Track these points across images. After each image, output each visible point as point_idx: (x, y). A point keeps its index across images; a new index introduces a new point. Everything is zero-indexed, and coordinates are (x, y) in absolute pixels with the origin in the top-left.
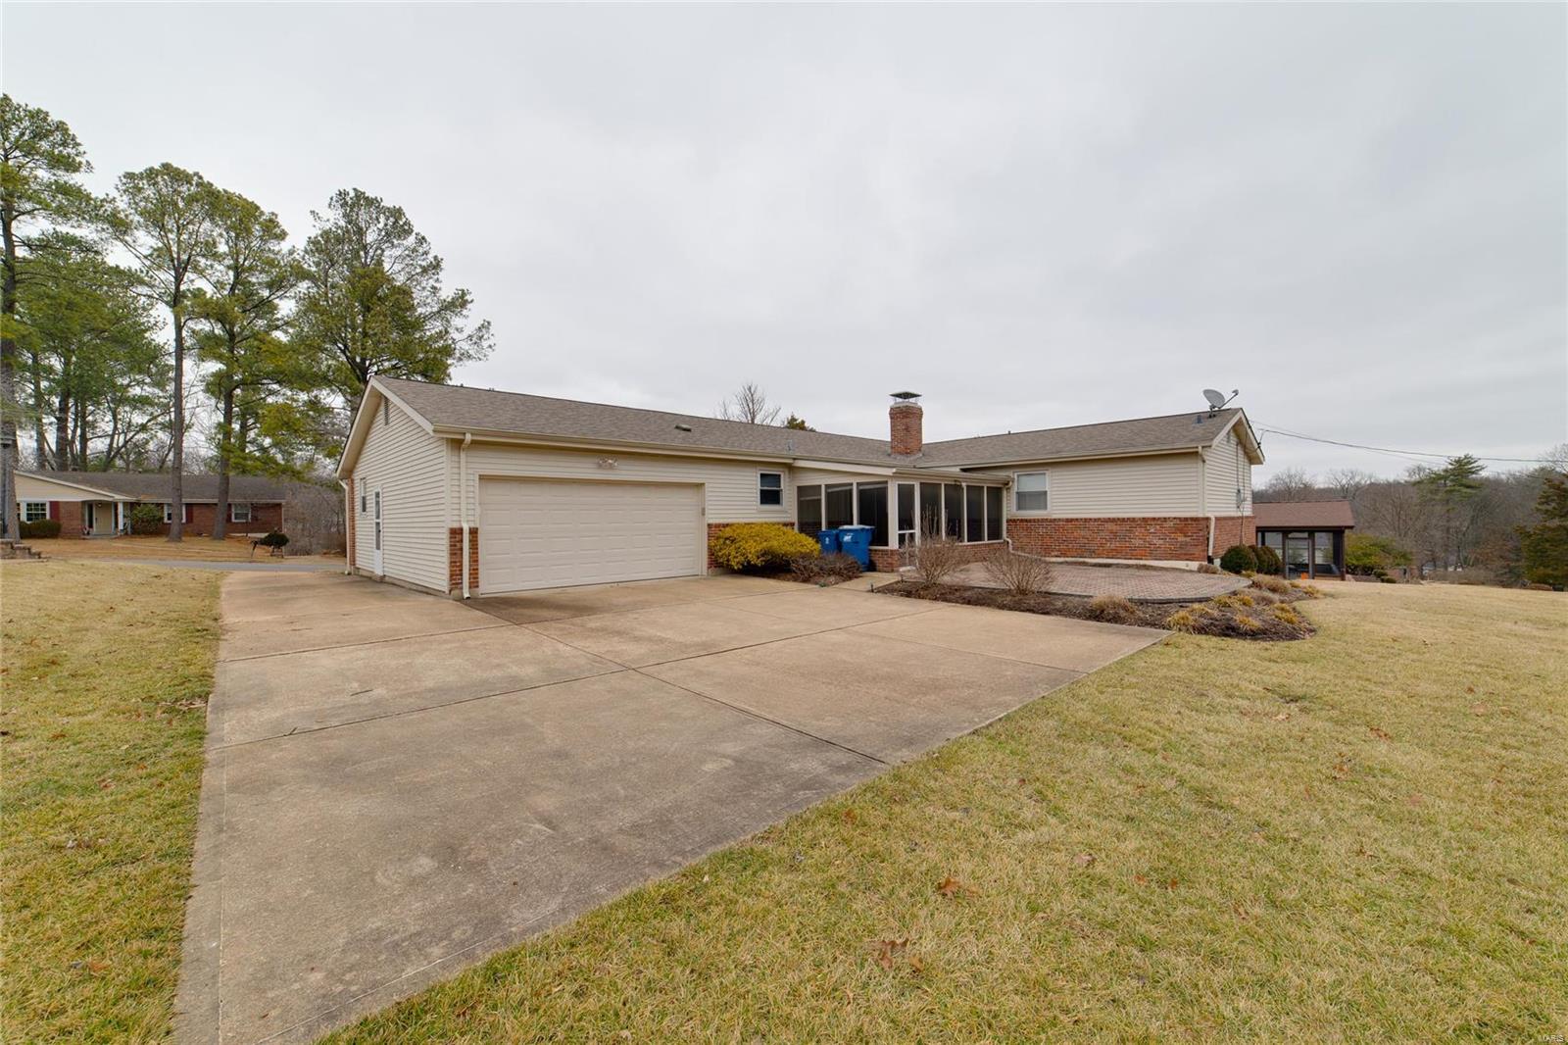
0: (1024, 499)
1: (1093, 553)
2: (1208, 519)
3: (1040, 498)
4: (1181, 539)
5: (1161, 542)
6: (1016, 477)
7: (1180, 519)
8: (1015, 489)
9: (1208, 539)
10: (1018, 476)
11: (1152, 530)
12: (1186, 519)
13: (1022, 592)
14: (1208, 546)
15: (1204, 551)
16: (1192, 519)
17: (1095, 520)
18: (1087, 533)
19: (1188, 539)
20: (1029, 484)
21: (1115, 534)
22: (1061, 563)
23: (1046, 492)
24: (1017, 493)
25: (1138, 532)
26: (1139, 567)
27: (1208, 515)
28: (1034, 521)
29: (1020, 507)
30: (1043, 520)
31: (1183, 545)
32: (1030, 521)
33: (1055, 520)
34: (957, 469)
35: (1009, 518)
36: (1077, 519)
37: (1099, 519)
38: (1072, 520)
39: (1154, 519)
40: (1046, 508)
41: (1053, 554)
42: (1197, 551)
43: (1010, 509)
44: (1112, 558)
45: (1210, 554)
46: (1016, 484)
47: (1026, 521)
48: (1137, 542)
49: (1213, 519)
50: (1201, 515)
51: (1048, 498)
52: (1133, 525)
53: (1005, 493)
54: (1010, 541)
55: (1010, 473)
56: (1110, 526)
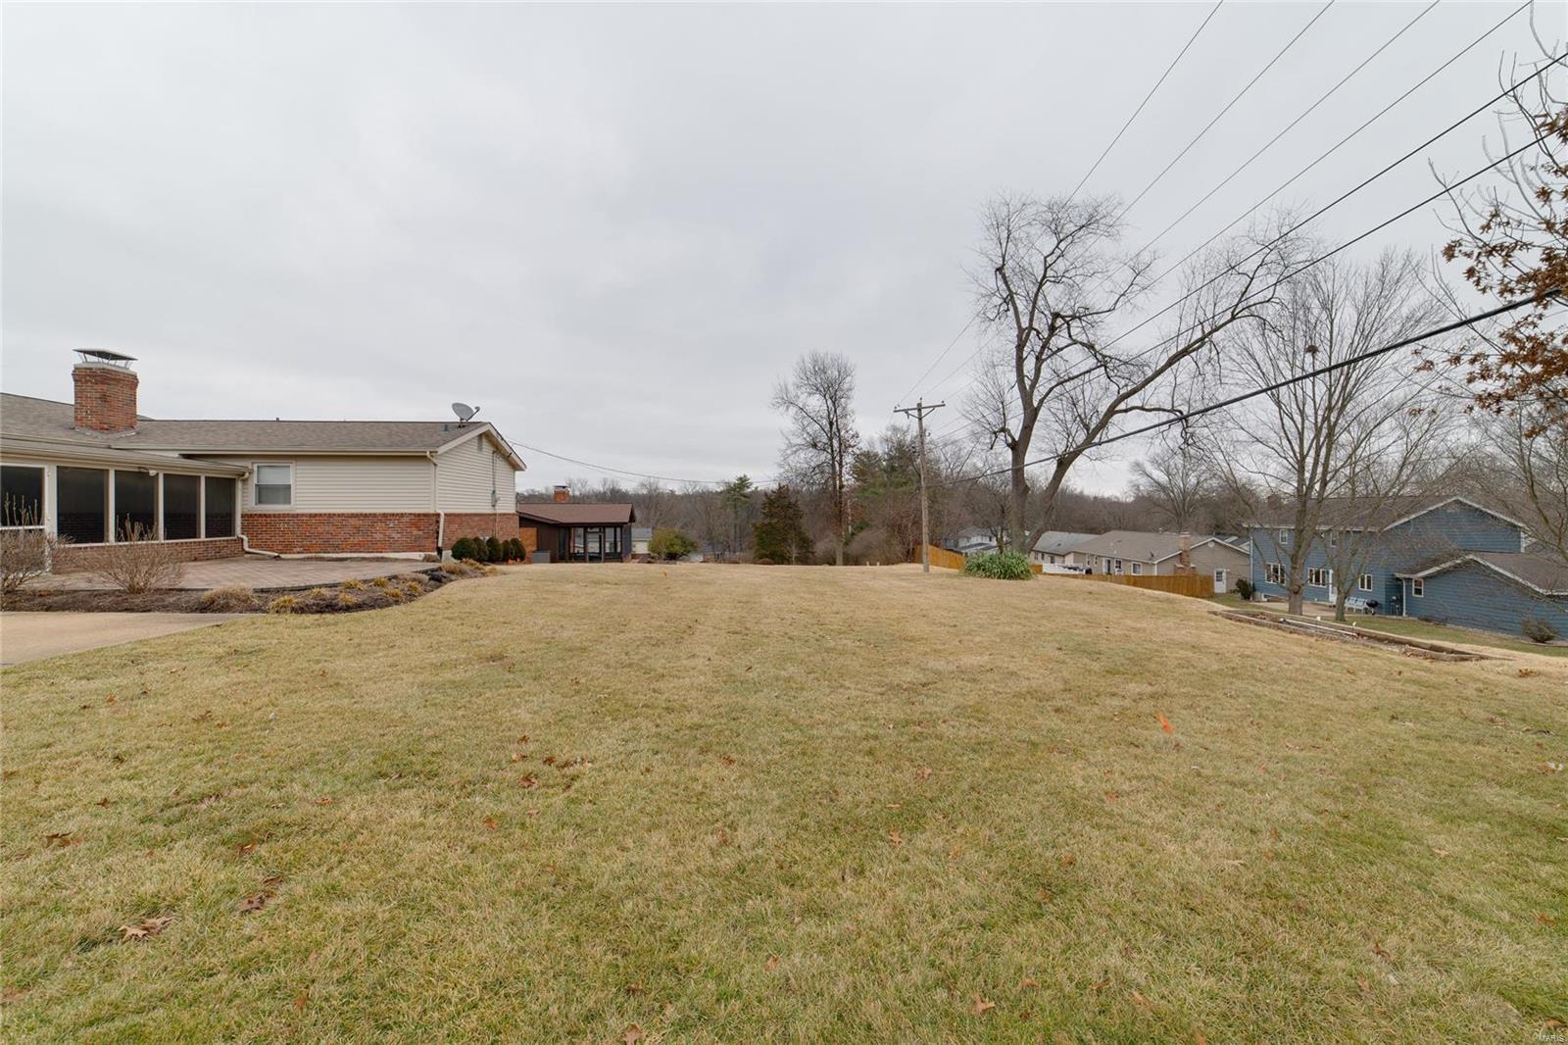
0: (264, 493)
1: (337, 548)
2: (438, 515)
3: (283, 492)
4: (415, 532)
5: (399, 535)
6: (255, 469)
7: (414, 515)
8: (254, 480)
9: (438, 533)
10: (258, 467)
11: (391, 525)
12: (419, 515)
13: (134, 590)
14: (437, 538)
15: (433, 542)
16: (425, 515)
17: (339, 515)
18: (330, 528)
19: (421, 533)
20: (272, 477)
21: (358, 529)
22: (304, 559)
23: (288, 487)
24: (256, 485)
25: (379, 526)
26: (378, 559)
27: (438, 511)
28: (274, 515)
29: (260, 501)
30: (284, 515)
31: (417, 538)
32: (269, 516)
33: (298, 515)
34: (176, 455)
35: (246, 512)
36: (321, 514)
37: (343, 514)
38: (316, 515)
39: (393, 515)
40: (289, 503)
41: (295, 550)
42: (428, 543)
43: (245, 501)
44: (354, 552)
45: (440, 545)
46: (255, 475)
47: (265, 515)
48: (378, 536)
49: (442, 515)
50: (432, 512)
51: (292, 490)
52: (375, 519)
53: (239, 485)
54: (245, 537)
55: (247, 463)
56: (353, 521)
